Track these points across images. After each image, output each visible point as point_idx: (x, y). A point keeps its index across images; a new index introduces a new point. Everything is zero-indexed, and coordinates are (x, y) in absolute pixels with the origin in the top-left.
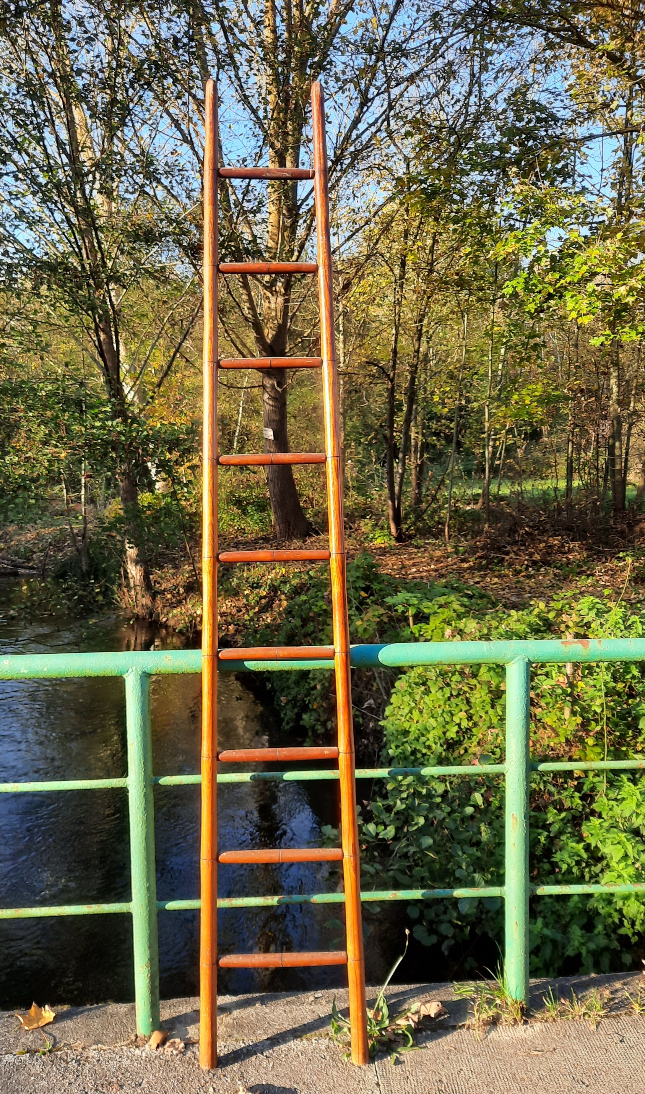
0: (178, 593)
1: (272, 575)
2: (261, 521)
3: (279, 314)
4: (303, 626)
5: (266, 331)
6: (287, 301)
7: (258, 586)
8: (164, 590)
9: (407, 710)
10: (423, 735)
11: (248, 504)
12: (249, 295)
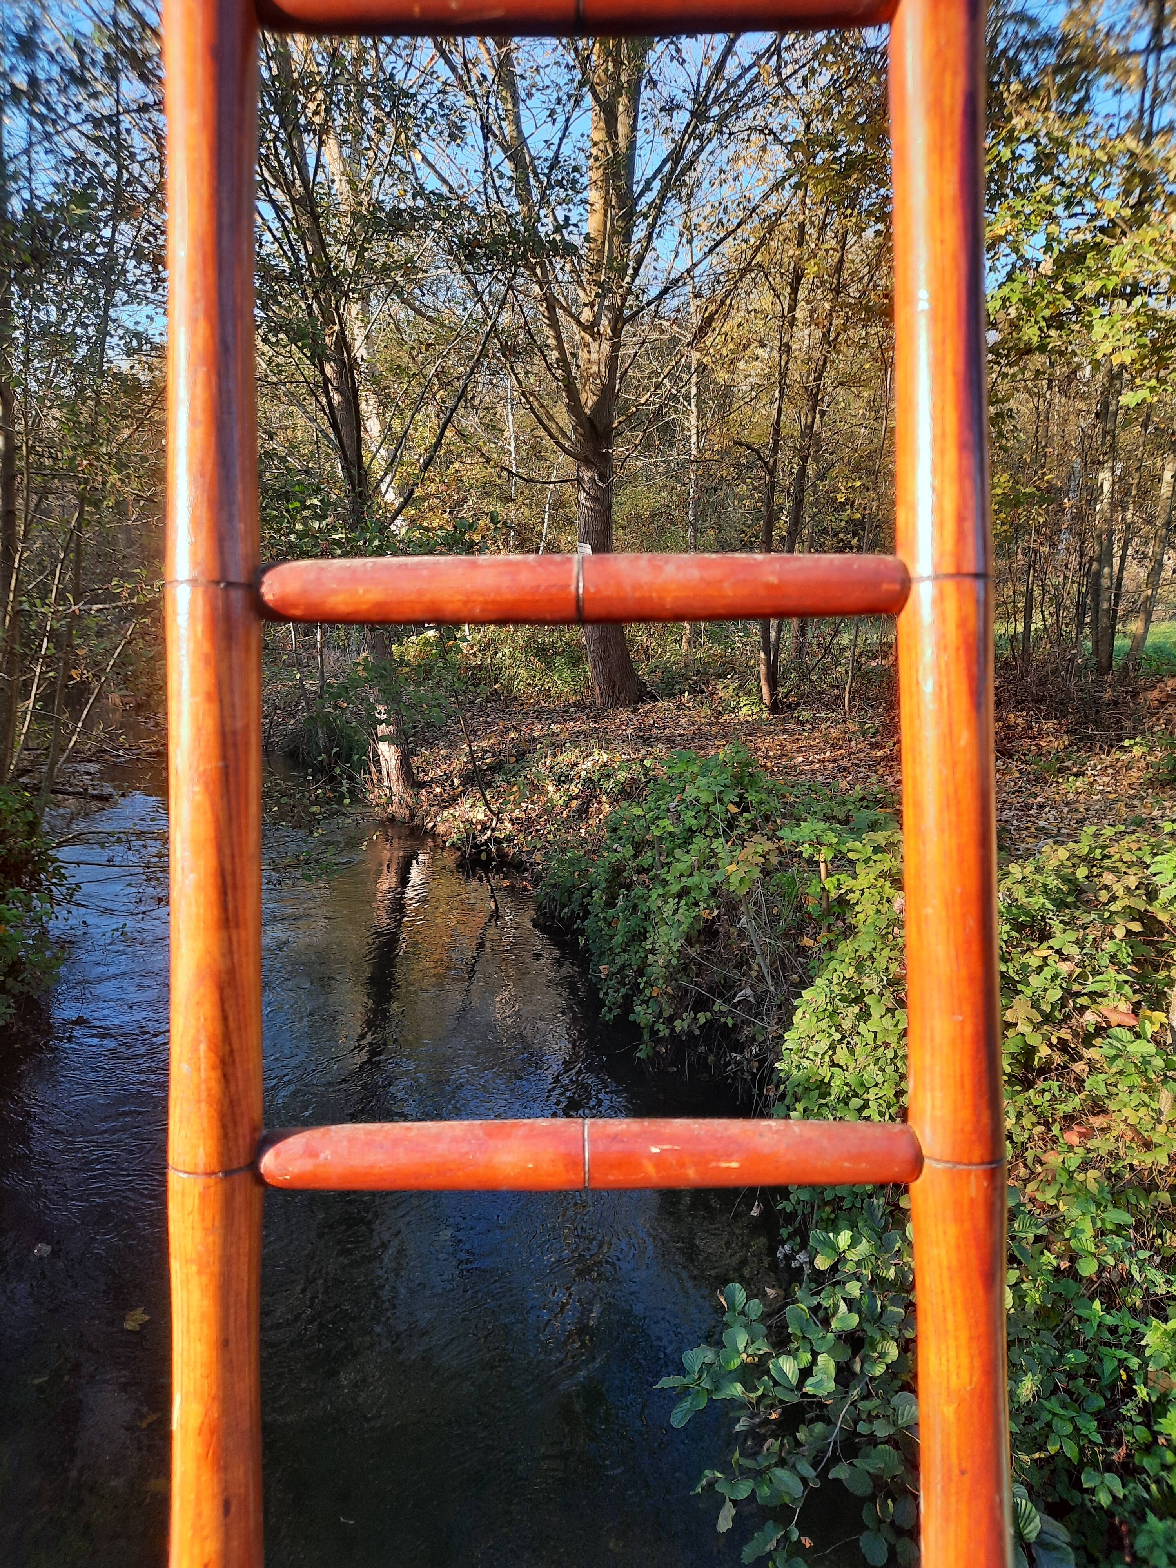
0: (452, 785)
1: (588, 764)
2: (573, 679)
3: (603, 369)
4: (635, 856)
5: (583, 397)
6: (615, 347)
7: (569, 780)
8: (431, 781)
9: (824, 1044)
10: (856, 1096)
11: (556, 653)
12: (558, 338)
